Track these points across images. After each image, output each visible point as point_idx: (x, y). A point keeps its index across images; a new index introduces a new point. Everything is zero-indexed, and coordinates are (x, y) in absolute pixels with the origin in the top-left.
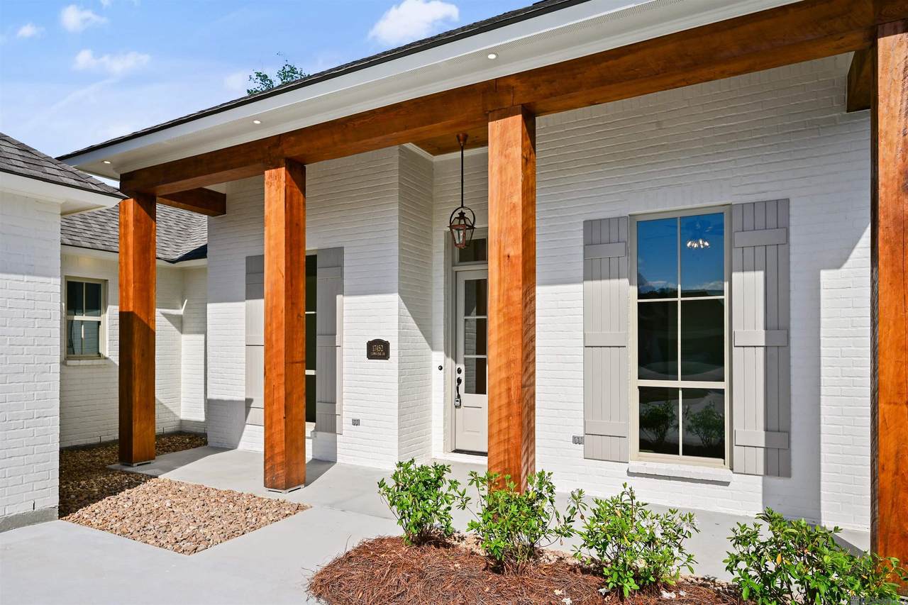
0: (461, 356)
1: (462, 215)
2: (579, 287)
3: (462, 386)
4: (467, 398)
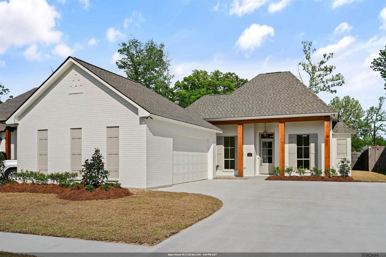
0: (262, 156)
1: (265, 131)
2: (288, 145)
3: (262, 162)
4: (263, 164)
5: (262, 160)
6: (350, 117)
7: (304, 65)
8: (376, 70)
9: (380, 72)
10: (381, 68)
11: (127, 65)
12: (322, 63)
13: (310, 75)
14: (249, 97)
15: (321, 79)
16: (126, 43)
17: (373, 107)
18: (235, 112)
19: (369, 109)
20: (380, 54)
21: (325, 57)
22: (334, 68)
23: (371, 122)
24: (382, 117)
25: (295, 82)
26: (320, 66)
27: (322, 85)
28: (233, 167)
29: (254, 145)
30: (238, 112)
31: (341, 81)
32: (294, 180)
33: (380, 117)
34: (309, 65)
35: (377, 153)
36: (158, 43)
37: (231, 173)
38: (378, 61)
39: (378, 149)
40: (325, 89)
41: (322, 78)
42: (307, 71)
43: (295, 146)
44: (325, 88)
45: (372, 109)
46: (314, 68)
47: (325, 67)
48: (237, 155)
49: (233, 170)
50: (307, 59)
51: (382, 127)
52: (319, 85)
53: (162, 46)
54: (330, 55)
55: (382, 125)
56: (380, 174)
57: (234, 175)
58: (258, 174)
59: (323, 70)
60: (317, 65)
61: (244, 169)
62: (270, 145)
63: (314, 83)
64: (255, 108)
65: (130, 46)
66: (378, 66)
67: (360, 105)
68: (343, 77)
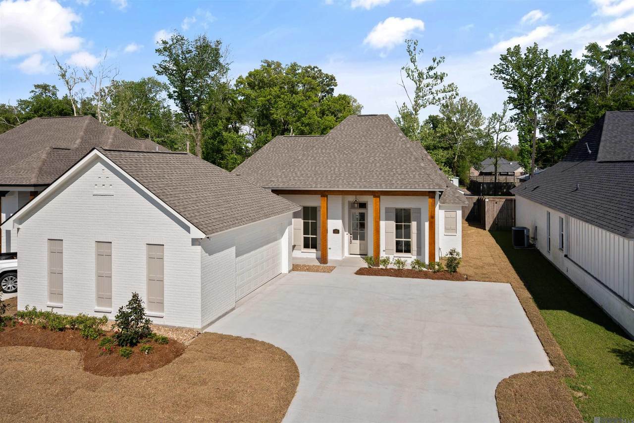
0: (352, 232)
1: (356, 201)
2: (384, 222)
3: (352, 239)
4: (353, 241)
5: (352, 236)
6: (467, 125)
7: (408, 70)
8: (498, 78)
9: (502, 81)
10: (504, 76)
11: (169, 70)
12: (431, 68)
13: (416, 83)
14: (336, 154)
15: (430, 89)
16: (167, 41)
17: (496, 114)
18: (317, 179)
19: (491, 116)
20: (500, 59)
21: (434, 61)
22: (445, 75)
23: (493, 132)
24: (506, 126)
25: (393, 135)
26: (428, 72)
27: (431, 97)
28: (314, 246)
29: (341, 221)
30: (322, 179)
31: (454, 93)
32: (391, 276)
33: (504, 126)
34: (415, 70)
35: (495, 207)
36: (212, 40)
37: (311, 254)
38: (499, 67)
39: (496, 203)
40: (434, 102)
41: (431, 87)
42: (412, 78)
43: (393, 224)
44: (435, 100)
45: (495, 115)
46: (421, 75)
47: (434, 74)
48: (319, 231)
49: (314, 250)
50: (412, 62)
51: (507, 139)
52: (427, 97)
53: (219, 43)
54: (441, 60)
55: (507, 137)
56: (497, 245)
57: (315, 257)
58: (347, 254)
59: (432, 78)
60: (425, 71)
61: (329, 250)
62: (363, 217)
63: (421, 94)
64: (343, 175)
65: (173, 44)
66: (500, 74)
67: (479, 109)
68: (457, 88)
